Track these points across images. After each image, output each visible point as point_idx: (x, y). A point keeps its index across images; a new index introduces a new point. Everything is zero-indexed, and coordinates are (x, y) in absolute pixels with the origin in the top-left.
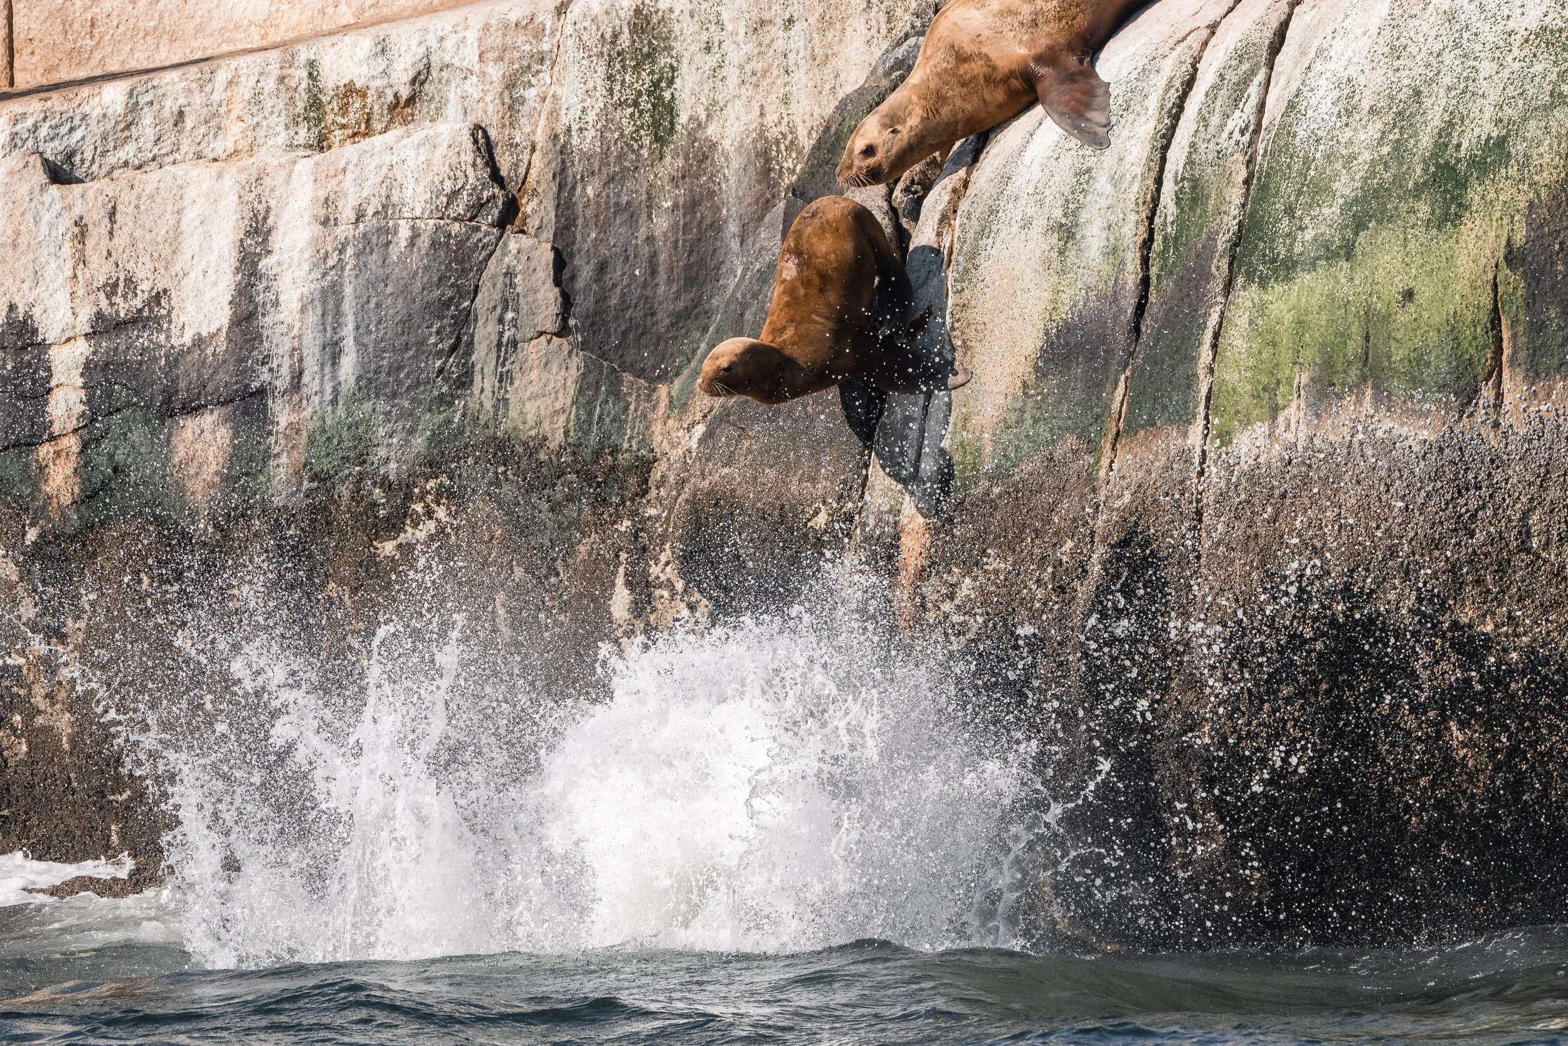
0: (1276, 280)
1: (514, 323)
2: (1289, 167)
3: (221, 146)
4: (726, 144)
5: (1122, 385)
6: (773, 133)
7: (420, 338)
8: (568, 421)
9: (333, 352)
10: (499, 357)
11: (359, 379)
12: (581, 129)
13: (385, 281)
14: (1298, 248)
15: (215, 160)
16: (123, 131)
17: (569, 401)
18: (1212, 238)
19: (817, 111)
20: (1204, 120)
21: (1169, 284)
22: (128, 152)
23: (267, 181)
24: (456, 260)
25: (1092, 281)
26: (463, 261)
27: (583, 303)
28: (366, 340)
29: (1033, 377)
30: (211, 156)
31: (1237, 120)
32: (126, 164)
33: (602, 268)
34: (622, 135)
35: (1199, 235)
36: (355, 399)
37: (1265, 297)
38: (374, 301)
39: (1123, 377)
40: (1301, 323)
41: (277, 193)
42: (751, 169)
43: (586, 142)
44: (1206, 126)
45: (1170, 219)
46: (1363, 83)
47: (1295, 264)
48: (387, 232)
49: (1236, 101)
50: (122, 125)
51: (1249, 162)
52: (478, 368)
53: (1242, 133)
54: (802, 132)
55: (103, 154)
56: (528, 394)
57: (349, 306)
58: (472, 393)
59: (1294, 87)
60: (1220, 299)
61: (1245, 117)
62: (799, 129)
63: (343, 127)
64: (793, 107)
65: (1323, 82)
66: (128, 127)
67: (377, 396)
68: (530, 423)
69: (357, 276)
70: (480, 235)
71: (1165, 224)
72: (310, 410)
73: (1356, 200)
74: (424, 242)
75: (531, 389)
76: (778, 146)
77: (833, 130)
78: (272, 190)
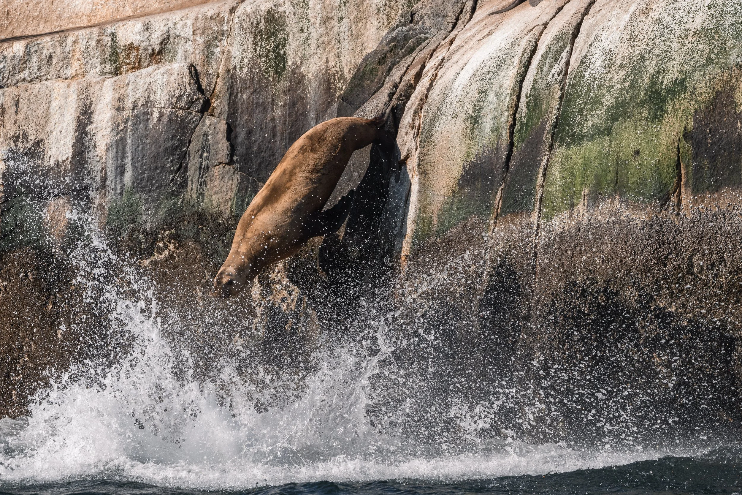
0: (574, 144)
1: (208, 158)
2: (581, 91)
3: (69, 72)
4: (310, 75)
5: (499, 192)
6: (333, 70)
7: (163, 165)
8: (232, 205)
9: (121, 170)
10: (200, 174)
11: (133, 183)
12: (241, 67)
13: (147, 137)
14: (585, 130)
15: (66, 79)
16: (23, 64)
17: (233, 195)
18: (544, 124)
19: (353, 61)
20: (540, 68)
21: (522, 146)
22: (25, 74)
23: (91, 89)
24: (180, 128)
25: (486, 143)
26: (184, 128)
27: (240, 149)
28: (137, 165)
29: (457, 188)
30: (64, 77)
31: (556, 69)
32: (24, 80)
33: (250, 133)
34: (260, 71)
35: (538, 122)
36: (131, 193)
37: (569, 152)
38: (141, 146)
39: (500, 189)
40: (585, 165)
41: (96, 95)
42: (322, 87)
43: (243, 73)
44: (542, 71)
45: (524, 115)
46: (617, 52)
47: (583, 137)
48: (148, 114)
49: (556, 60)
50: (22, 62)
51: (562, 89)
52: (190, 179)
53: (559, 75)
54: (346, 71)
55: (13, 75)
56: (213, 192)
57: (128, 149)
58: (187, 191)
59: (584, 54)
60: (547, 153)
61: (560, 67)
62: (345, 69)
63: (128, 64)
64: (342, 59)
65: (597, 52)
66: (25, 62)
67: (142, 192)
68: (214, 205)
69: (133, 135)
70: (192, 116)
71: (521, 117)
72: (109, 197)
73: (613, 107)
74: (165, 119)
75: (215, 189)
76: (334, 77)
77: (362, 70)
78: (93, 93)
